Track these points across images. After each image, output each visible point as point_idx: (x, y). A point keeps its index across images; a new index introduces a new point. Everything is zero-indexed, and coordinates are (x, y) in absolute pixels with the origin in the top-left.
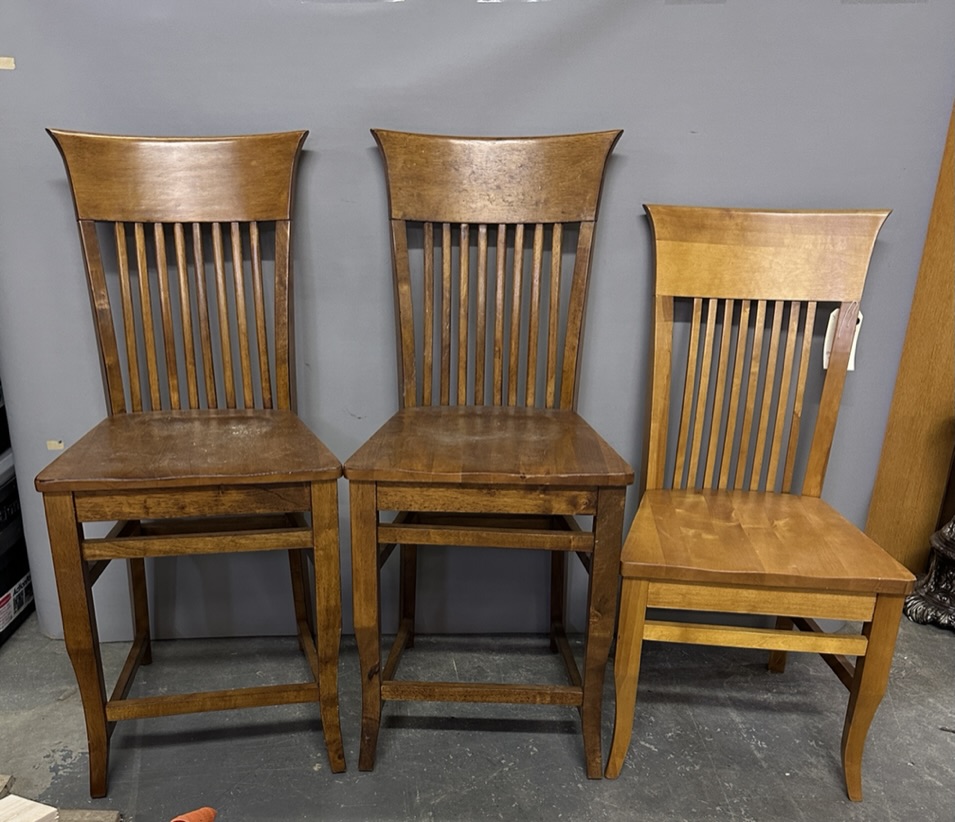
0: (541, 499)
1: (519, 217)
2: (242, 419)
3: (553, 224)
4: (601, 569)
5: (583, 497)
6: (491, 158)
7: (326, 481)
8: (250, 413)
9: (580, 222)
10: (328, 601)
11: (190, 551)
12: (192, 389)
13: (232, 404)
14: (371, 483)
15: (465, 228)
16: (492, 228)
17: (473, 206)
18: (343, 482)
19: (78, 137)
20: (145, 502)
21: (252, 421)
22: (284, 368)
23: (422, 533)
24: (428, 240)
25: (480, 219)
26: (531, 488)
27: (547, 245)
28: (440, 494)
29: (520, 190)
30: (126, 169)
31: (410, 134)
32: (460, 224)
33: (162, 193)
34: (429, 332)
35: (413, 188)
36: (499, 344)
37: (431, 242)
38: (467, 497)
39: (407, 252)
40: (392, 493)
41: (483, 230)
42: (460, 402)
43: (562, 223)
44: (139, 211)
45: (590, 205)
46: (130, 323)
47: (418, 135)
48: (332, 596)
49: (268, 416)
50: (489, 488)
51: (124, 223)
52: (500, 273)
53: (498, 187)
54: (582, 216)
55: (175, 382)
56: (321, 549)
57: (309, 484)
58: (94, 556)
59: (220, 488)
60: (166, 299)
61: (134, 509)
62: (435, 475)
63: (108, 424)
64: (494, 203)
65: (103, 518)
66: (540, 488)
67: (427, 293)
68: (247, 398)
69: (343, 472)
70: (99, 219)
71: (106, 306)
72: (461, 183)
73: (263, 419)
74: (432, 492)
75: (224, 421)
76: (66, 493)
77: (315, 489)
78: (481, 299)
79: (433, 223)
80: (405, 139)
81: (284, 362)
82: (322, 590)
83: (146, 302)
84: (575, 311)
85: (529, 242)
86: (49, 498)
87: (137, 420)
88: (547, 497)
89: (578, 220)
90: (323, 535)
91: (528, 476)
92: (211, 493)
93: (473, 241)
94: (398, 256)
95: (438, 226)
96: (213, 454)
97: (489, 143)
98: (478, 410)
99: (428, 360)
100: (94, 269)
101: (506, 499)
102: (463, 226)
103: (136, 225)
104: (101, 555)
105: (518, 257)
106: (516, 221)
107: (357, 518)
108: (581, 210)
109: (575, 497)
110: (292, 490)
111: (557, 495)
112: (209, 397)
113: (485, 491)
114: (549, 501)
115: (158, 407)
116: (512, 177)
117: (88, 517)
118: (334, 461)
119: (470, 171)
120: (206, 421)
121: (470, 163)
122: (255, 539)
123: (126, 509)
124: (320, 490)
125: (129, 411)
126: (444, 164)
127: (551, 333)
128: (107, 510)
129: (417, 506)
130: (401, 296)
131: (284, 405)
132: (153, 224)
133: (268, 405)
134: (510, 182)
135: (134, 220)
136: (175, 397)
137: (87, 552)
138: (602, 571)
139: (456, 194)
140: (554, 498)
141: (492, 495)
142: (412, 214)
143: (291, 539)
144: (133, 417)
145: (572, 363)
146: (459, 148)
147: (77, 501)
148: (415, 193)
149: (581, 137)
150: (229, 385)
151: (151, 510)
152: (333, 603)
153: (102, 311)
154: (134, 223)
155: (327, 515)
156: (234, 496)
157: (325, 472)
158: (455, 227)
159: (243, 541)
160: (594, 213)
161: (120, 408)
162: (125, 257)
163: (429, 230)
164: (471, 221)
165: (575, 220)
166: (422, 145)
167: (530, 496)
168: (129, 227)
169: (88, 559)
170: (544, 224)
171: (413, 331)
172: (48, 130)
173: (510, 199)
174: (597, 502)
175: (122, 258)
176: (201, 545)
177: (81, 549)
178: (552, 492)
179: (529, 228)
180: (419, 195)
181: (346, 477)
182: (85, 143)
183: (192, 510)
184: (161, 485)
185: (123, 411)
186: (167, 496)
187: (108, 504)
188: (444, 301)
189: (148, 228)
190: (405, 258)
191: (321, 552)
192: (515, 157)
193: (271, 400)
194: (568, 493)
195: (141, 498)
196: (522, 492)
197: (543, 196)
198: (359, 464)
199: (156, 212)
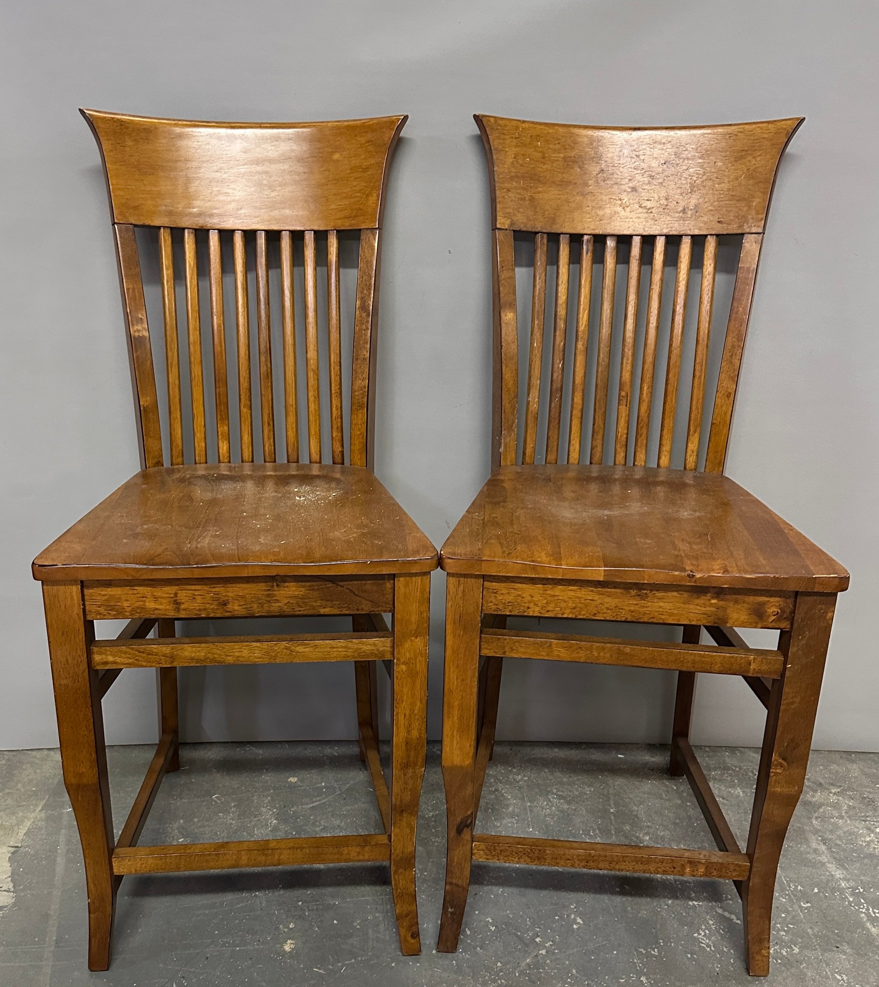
0: (712, 605)
1: (661, 227)
2: (306, 479)
3: (706, 236)
4: (793, 703)
5: (773, 605)
6: (626, 152)
7: (416, 574)
8: (315, 470)
9: (743, 234)
10: (409, 732)
11: (230, 660)
12: (246, 438)
13: (293, 457)
14: (477, 577)
15: (588, 241)
16: (624, 241)
17: (601, 213)
18: (438, 575)
19: (119, 120)
20: (176, 595)
21: (318, 482)
22: (361, 416)
23: (541, 645)
24: (541, 257)
25: (609, 230)
26: (699, 590)
27: (696, 262)
28: (572, 593)
29: (663, 194)
30: (176, 161)
31: (524, 122)
32: (582, 235)
33: (220, 193)
34: (536, 372)
35: (524, 189)
36: (627, 388)
37: (544, 258)
38: (607, 600)
39: (513, 270)
40: (504, 591)
41: (610, 243)
42: (571, 461)
43: (717, 235)
44: (191, 214)
45: (758, 213)
46: (173, 355)
47: (533, 123)
48: (416, 725)
49: (338, 475)
50: (639, 588)
51: (171, 228)
52: (632, 298)
53: (634, 189)
54: (746, 226)
55: (226, 428)
56: (405, 663)
57: (393, 577)
58: (106, 663)
59: (276, 580)
60: (219, 326)
61: (161, 604)
62: (567, 567)
63: (140, 481)
64: (628, 209)
65: (119, 614)
66: (711, 590)
67: (536, 322)
68: (313, 450)
69: (440, 562)
70: (141, 223)
71: (146, 334)
72: (587, 185)
73: (333, 479)
74: (558, 590)
75: (283, 480)
76: (73, 582)
77: (400, 583)
78: (605, 330)
79: (548, 234)
80: (517, 128)
81: (361, 407)
82: (401, 717)
83: (195, 329)
84: (733, 347)
85: (671, 259)
86: (50, 587)
87: (177, 476)
88: (721, 603)
89: (739, 232)
90: (407, 645)
91: (698, 575)
92: (262, 586)
93: (599, 258)
94: (504, 275)
95: (554, 238)
96: (267, 531)
97: (625, 135)
98: (595, 471)
99: (534, 406)
100: (131, 286)
101: (661, 604)
102: (586, 237)
103: (186, 231)
104: (115, 663)
105: (657, 277)
106: (656, 233)
107: (454, 623)
108: (743, 219)
109: (762, 604)
110: (369, 585)
111: (736, 602)
112: (267, 448)
113: (633, 592)
114: (724, 609)
115: (203, 460)
116: (651, 177)
117: (100, 614)
118: (427, 546)
119: (598, 169)
120: (261, 481)
121: (597, 158)
122: (316, 646)
123: (151, 605)
124: (407, 585)
125: (167, 464)
126: (564, 159)
127: (697, 373)
128: (126, 604)
129: (537, 609)
130: (503, 325)
131: (359, 460)
132: (208, 230)
133: (338, 459)
134: (649, 183)
135: (184, 226)
136: (224, 447)
137: (97, 658)
138: (793, 707)
139: (578, 198)
140: (731, 604)
141: (644, 597)
142: (523, 222)
143: (365, 648)
144: (170, 472)
145: (725, 413)
146: (586, 139)
147: (86, 591)
148: (527, 195)
149: (746, 127)
150: (291, 434)
151: (183, 606)
152: (415, 734)
153: (141, 339)
154: (184, 229)
155: (414, 618)
156: (292, 590)
157: (415, 562)
158: (576, 239)
159: (300, 649)
160: (763, 222)
161: (155, 461)
162: (171, 271)
163: (542, 244)
164: (597, 232)
165: (735, 232)
166: (538, 136)
167: (697, 601)
168: (177, 234)
169: (98, 668)
170: (693, 236)
171: (517, 370)
172: (81, 111)
173: (649, 204)
174: (793, 612)
175: (167, 273)
176: (245, 653)
177: (89, 653)
178: (728, 597)
179: (673, 241)
180: (532, 199)
181: (442, 568)
182: (127, 128)
183: (236, 608)
184: (197, 574)
185: (159, 463)
186: (205, 588)
187: (128, 598)
188: (558, 333)
189: (201, 234)
190: (510, 277)
191: (403, 667)
192: (656, 152)
193: (342, 453)
194: (751, 599)
195: (171, 590)
196: (686, 595)
197: (693, 202)
198: (460, 550)
199: (211, 215)
